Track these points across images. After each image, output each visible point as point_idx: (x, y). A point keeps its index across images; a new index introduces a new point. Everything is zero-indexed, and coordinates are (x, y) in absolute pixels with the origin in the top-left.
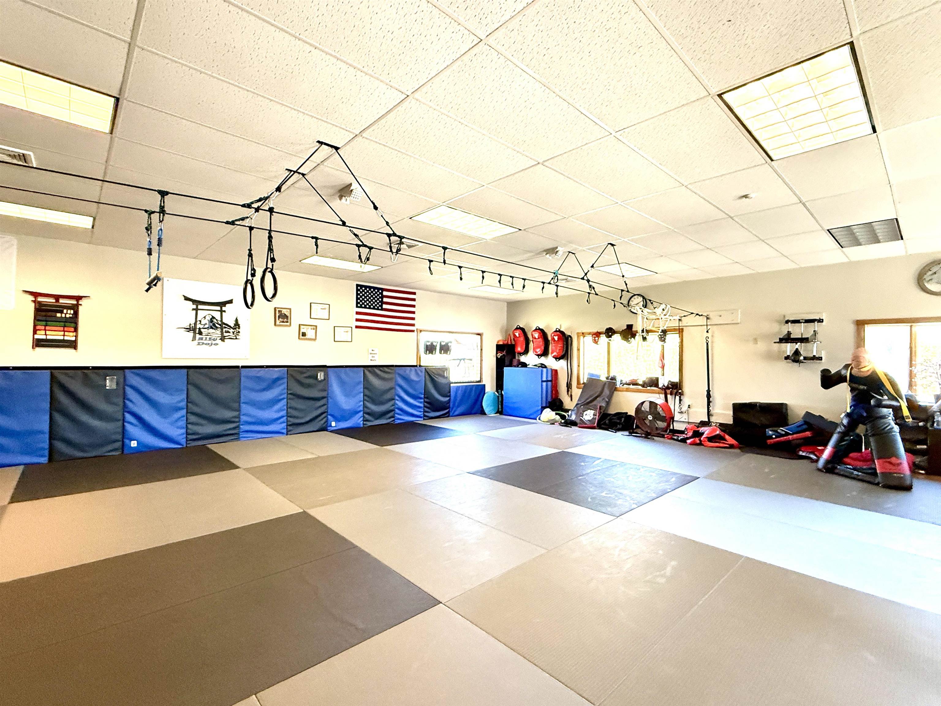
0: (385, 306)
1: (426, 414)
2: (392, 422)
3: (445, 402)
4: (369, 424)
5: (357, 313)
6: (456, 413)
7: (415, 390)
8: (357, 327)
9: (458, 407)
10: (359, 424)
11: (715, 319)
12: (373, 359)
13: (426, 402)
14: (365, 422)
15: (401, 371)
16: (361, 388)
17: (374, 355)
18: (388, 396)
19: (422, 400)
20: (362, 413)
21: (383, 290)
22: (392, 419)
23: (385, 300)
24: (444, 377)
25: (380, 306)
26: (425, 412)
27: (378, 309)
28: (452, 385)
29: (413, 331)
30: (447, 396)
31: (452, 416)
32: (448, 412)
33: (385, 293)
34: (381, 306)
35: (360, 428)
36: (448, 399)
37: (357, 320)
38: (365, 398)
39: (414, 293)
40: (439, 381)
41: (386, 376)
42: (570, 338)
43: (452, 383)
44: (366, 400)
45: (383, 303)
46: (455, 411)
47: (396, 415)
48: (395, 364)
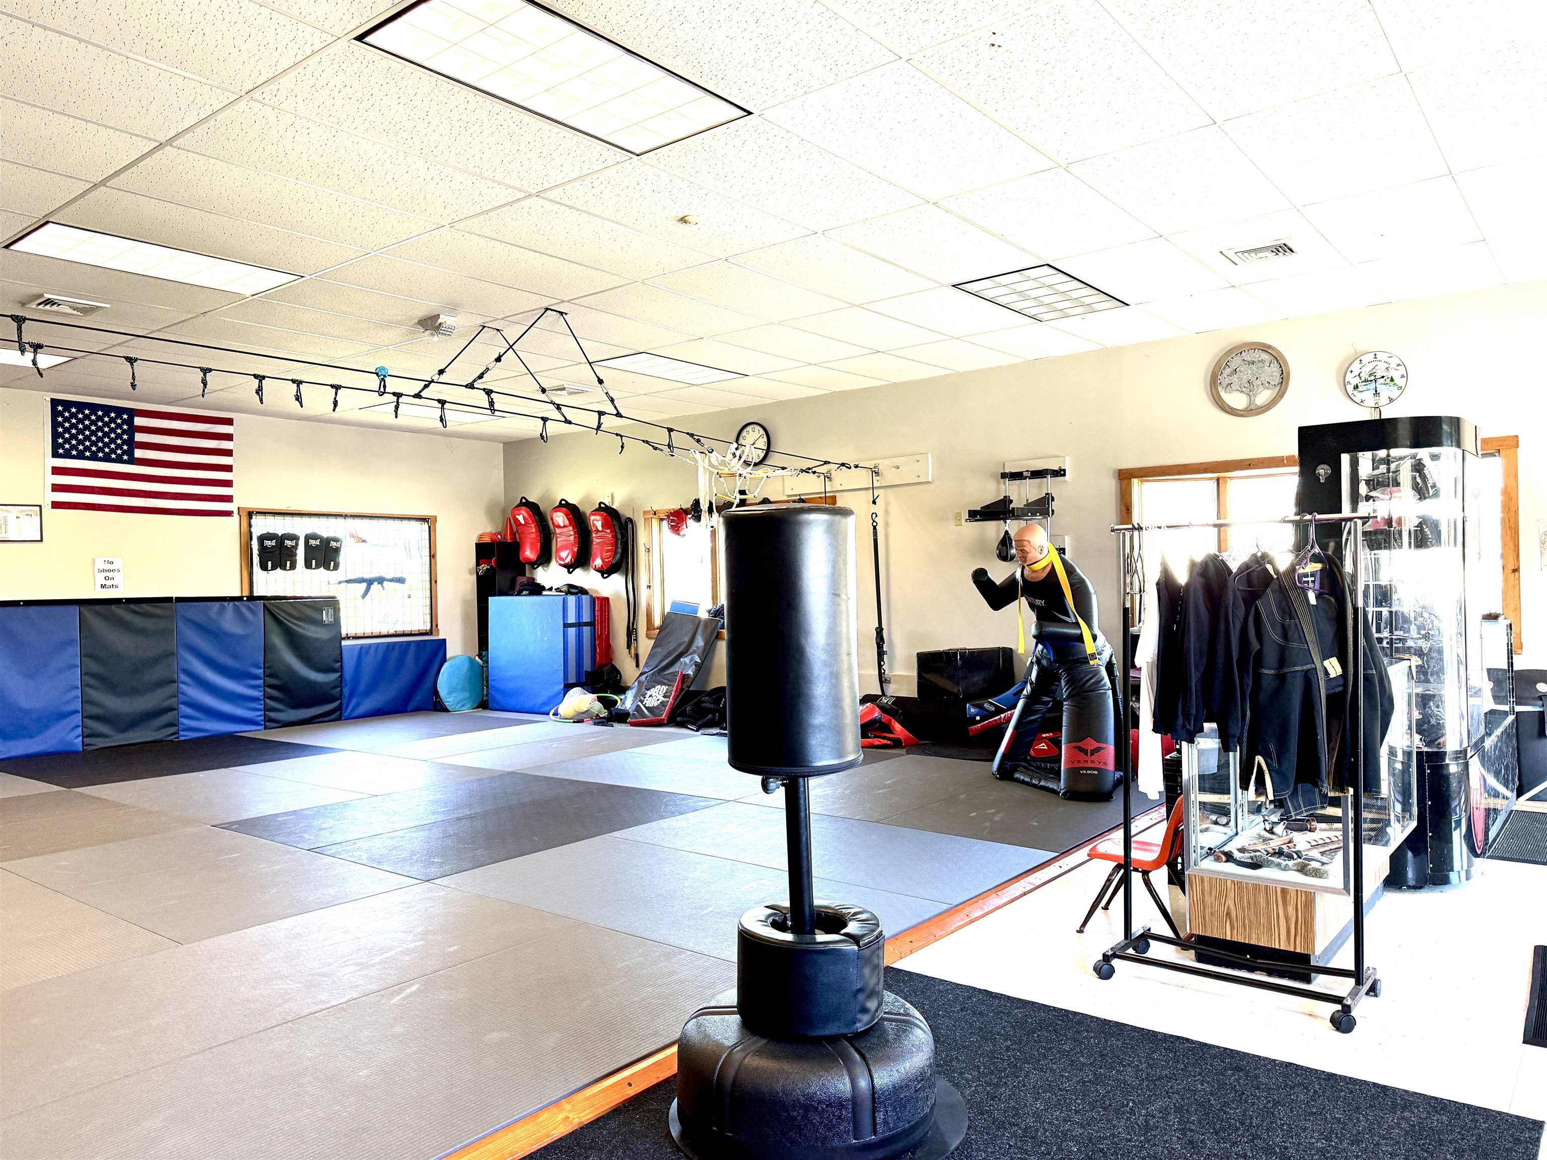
0: (139, 453)
1: (272, 715)
2: (171, 738)
3: (327, 683)
4: (100, 743)
5: (56, 471)
6: (362, 709)
7: (235, 656)
8: (56, 505)
9: (368, 692)
10: (71, 743)
11: (889, 476)
12: (109, 583)
13: (272, 687)
14: (87, 740)
15: (191, 611)
16: (73, 654)
17: (110, 575)
18: (158, 673)
19: (261, 682)
20: (79, 717)
21: (133, 413)
22: (173, 730)
23: (139, 437)
24: (319, 623)
25: (124, 452)
26: (267, 709)
27: (119, 460)
28: (344, 643)
29: (228, 514)
30: (330, 670)
31: (347, 719)
32: (339, 708)
33: (139, 421)
34: (130, 453)
35: (76, 753)
36: (334, 676)
37: (56, 488)
38: (87, 679)
39: (229, 422)
40: (310, 634)
41: (149, 624)
42: (630, 526)
43: (348, 638)
44: (88, 685)
45: (134, 445)
46: (357, 705)
47: (182, 720)
48: (174, 594)
